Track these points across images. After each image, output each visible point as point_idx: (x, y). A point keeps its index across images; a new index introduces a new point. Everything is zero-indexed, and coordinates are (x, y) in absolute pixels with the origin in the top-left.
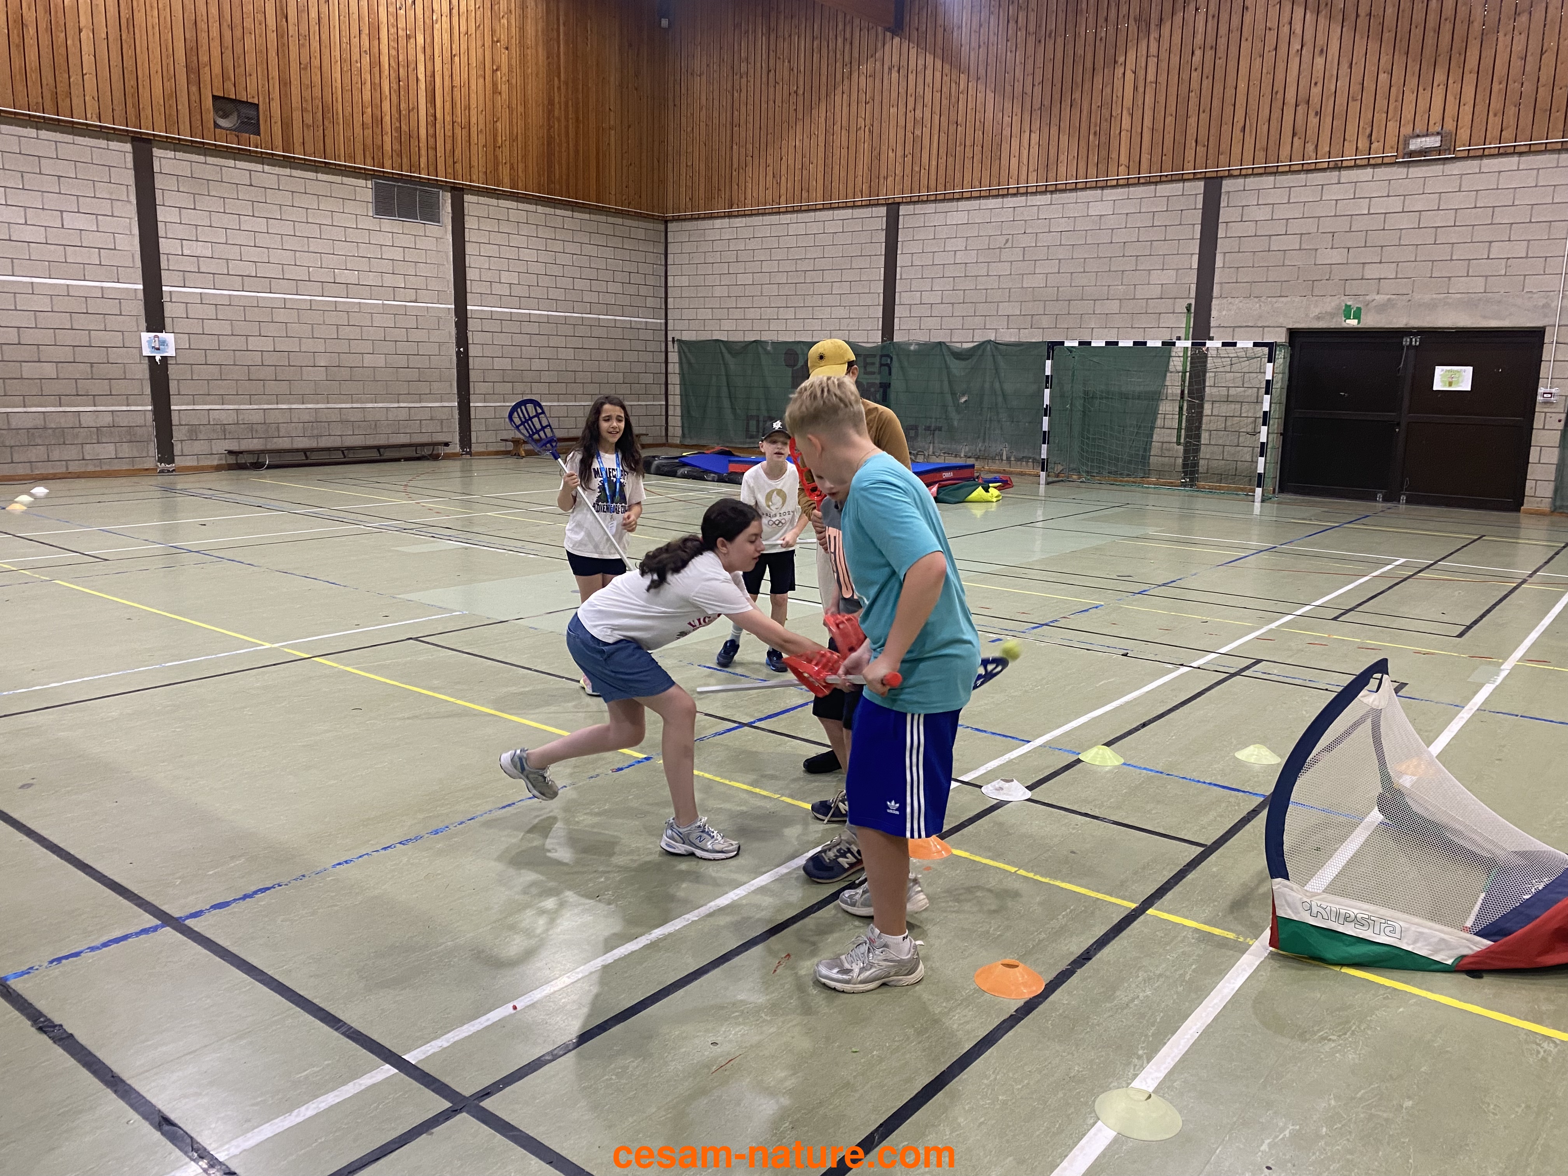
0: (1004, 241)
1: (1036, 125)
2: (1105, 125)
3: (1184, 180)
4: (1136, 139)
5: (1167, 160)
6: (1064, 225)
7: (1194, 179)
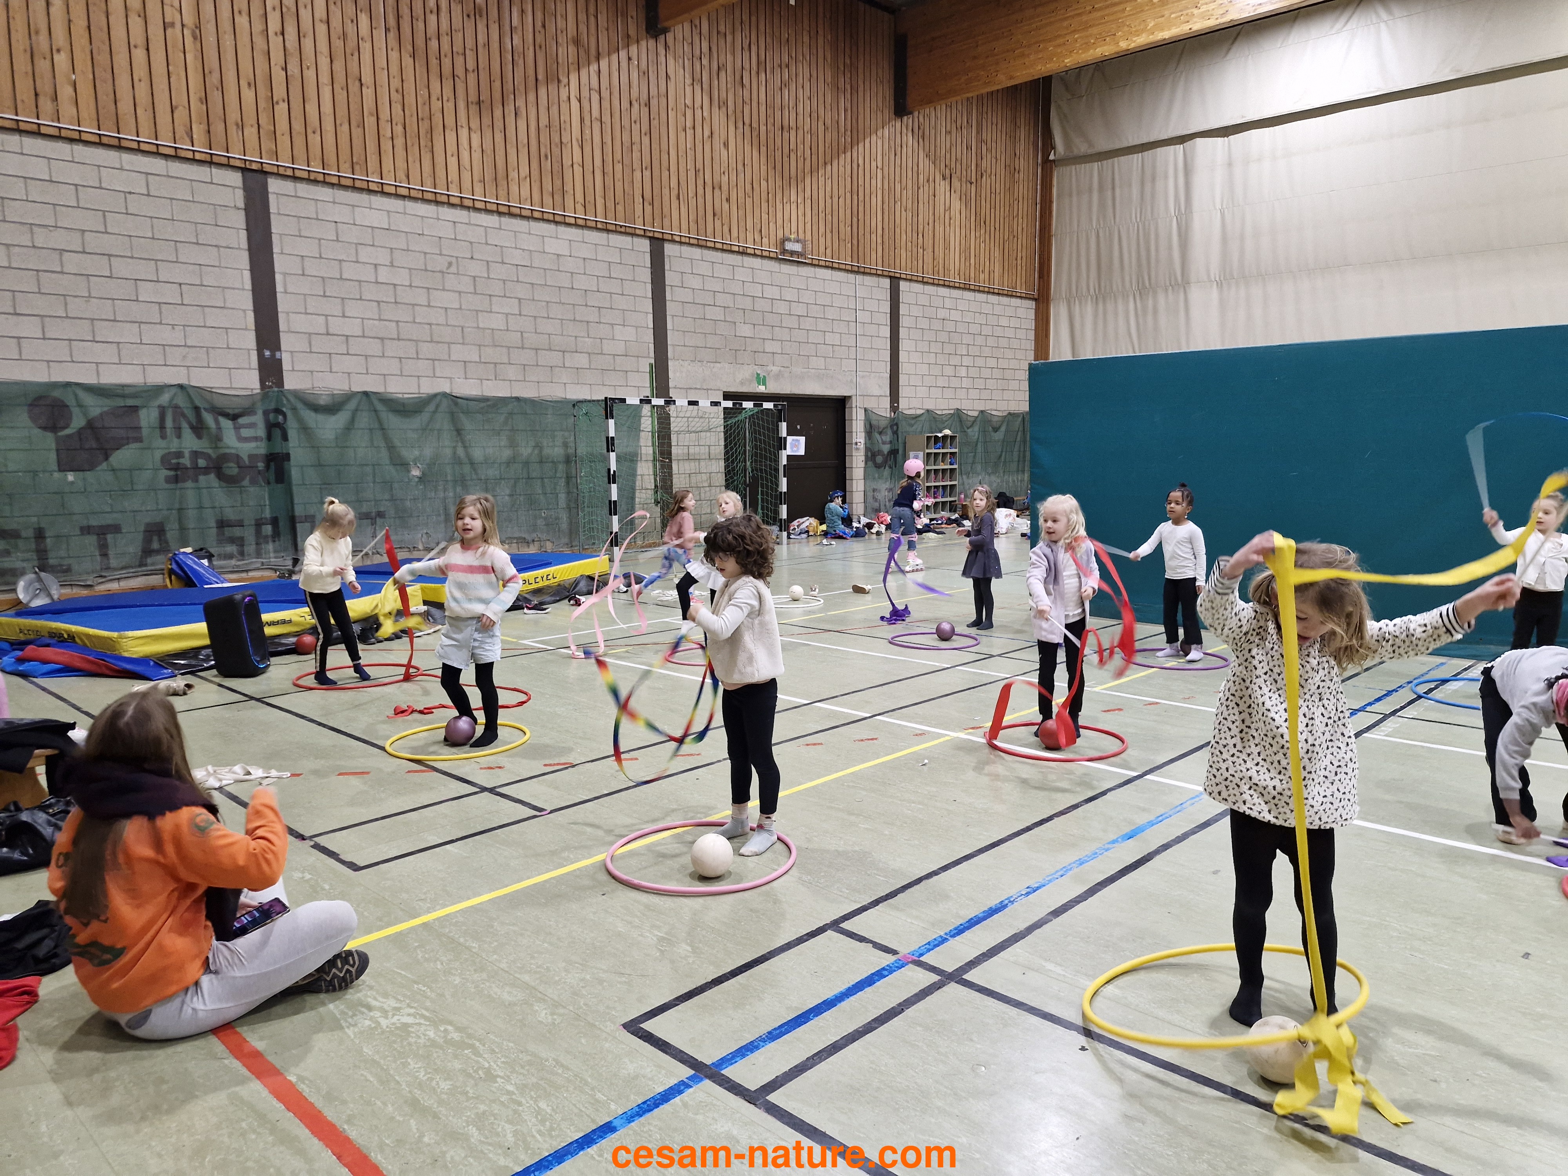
0: (447, 265)
1: (475, 124)
2: (556, 151)
3: (633, 235)
4: (588, 176)
5: (620, 208)
6: (517, 257)
7: (644, 236)
